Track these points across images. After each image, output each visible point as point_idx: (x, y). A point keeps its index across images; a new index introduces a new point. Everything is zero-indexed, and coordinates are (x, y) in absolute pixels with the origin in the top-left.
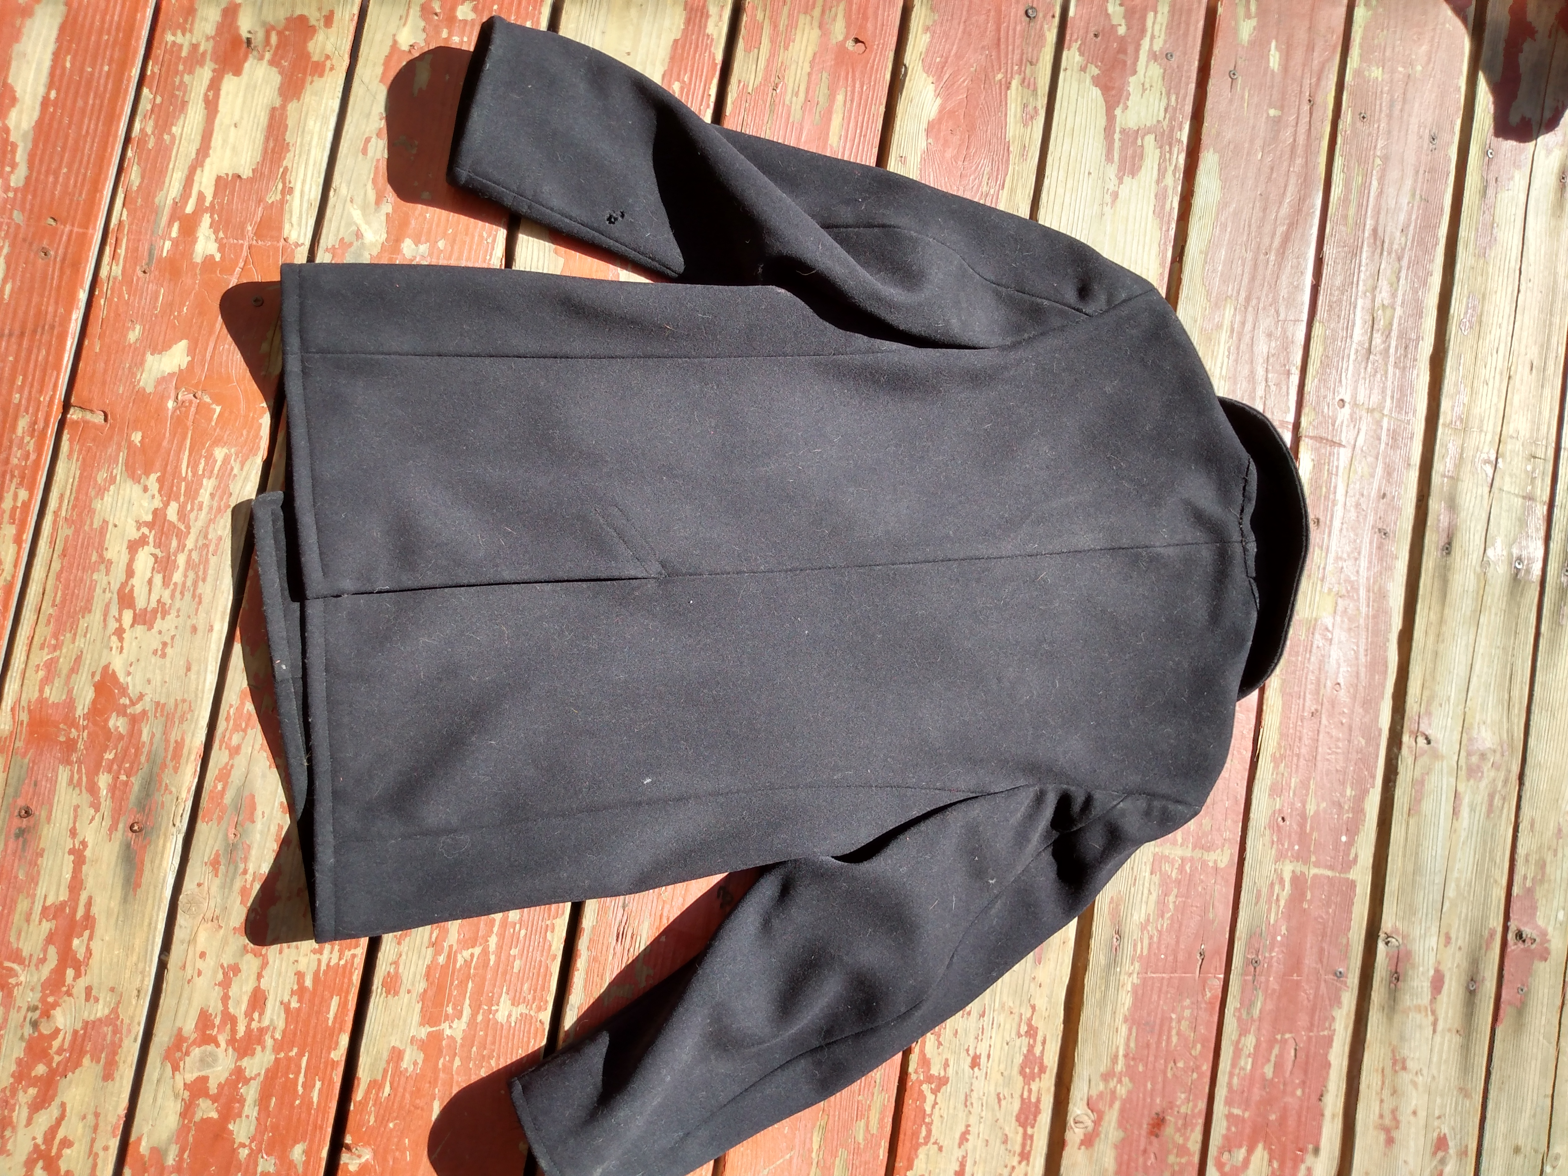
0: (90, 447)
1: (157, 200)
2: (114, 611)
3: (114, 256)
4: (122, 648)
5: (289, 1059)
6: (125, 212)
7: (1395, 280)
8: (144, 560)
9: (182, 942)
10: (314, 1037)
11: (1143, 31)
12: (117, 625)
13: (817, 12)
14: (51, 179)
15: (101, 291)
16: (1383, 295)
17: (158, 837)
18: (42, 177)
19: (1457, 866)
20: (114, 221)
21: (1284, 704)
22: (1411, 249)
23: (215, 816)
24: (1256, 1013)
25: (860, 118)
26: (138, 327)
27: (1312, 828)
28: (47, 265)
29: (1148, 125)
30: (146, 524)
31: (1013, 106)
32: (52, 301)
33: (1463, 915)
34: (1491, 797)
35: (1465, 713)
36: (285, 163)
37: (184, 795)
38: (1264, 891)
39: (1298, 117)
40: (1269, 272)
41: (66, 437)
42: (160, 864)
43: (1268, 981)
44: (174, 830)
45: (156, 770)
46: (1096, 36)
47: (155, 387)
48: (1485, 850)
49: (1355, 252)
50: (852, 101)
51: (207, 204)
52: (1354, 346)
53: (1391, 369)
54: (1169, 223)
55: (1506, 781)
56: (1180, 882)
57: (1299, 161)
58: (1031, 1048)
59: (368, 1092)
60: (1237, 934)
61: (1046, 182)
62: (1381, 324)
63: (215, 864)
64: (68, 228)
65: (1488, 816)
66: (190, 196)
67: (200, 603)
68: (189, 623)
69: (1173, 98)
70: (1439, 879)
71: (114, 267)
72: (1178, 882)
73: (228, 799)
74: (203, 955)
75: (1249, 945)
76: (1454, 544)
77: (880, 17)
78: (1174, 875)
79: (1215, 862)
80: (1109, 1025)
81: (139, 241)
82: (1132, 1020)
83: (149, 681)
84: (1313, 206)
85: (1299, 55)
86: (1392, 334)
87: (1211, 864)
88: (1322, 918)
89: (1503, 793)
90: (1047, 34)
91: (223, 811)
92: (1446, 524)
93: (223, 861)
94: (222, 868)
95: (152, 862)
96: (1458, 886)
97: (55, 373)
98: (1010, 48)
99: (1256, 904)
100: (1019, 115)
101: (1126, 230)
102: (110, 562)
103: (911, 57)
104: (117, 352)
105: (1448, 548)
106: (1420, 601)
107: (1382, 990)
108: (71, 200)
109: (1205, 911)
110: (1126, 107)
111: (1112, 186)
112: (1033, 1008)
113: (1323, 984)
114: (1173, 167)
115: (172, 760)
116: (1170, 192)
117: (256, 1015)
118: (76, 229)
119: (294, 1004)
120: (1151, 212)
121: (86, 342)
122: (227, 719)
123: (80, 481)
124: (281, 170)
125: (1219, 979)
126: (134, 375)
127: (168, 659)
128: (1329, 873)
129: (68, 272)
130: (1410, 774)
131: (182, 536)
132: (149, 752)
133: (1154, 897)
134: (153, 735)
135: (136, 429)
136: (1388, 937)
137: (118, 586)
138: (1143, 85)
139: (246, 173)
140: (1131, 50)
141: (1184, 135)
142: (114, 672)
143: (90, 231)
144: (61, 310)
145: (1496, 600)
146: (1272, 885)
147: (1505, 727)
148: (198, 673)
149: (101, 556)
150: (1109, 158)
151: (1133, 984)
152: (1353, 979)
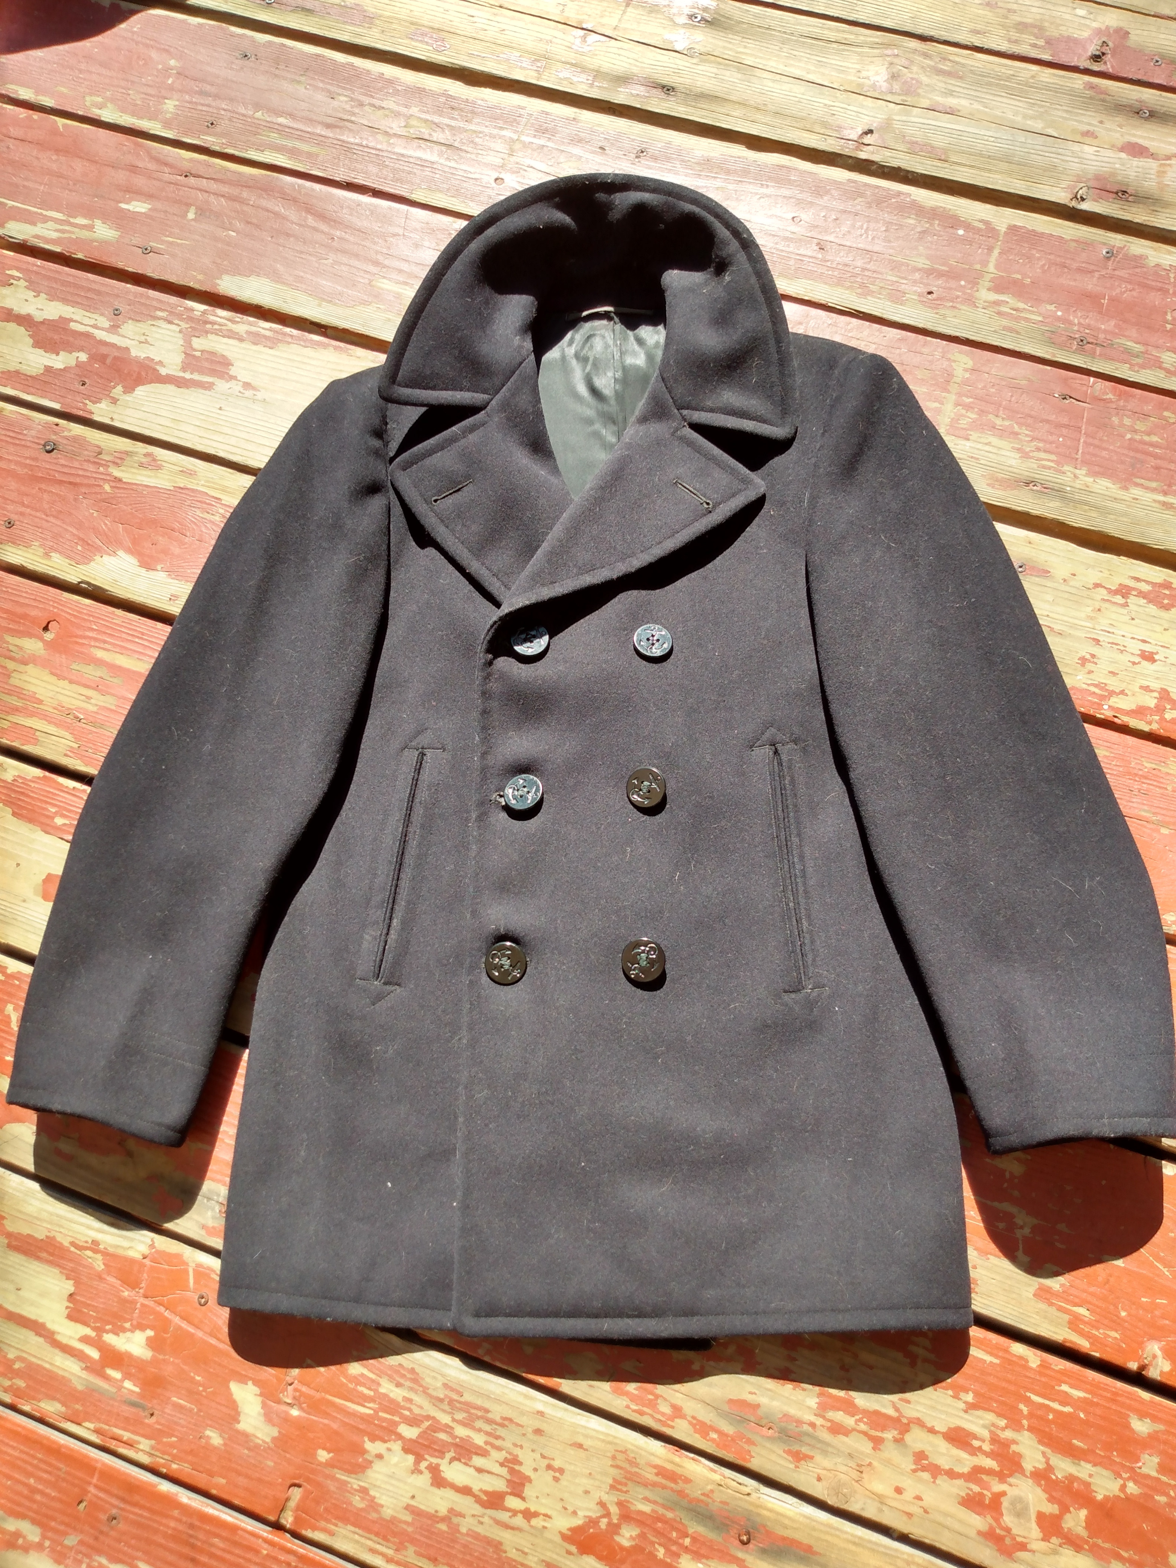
0: (326, 1509)
1: (80, 1387)
2: (504, 1516)
3: (129, 1444)
4: (546, 1515)
5: (1031, 1415)
6: (87, 1424)
7: (381, 112)
8: (456, 1473)
9: (881, 1511)
10: (1009, 1382)
11: (87, 336)
12: (520, 1516)
13: (11, 665)
14: (38, 1497)
15: (164, 1466)
16: (396, 126)
17: (759, 1515)
18: (35, 1506)
19: (1010, 116)
20: (94, 1438)
21: (806, 278)
22: (353, 92)
23: (746, 1447)
24: (1138, 348)
25: (124, 636)
26: (208, 1433)
27: (943, 265)
28: (126, 1519)
29: (181, 342)
30: (417, 1462)
31: (139, 478)
32: (164, 1521)
33: (1065, 115)
34: (940, 72)
35: (846, 91)
36: (66, 1244)
37: (717, 1477)
38: (1005, 322)
39: (201, 190)
40: (351, 239)
41: (309, 1534)
42: (790, 1518)
43: (1105, 331)
44: (754, 1495)
45: (684, 1503)
46: (83, 385)
47: (274, 1425)
48: (998, 85)
49: (347, 148)
50: (105, 642)
51: (93, 1334)
52: (442, 161)
53: (472, 127)
54: (285, 334)
55: (926, 55)
56: (982, 411)
57: (245, 194)
58: (1141, 594)
59: (1081, 1333)
60: (1047, 357)
61: (221, 454)
62: (425, 132)
63: (798, 1457)
64: (92, 1489)
65: (961, 78)
66: (82, 1352)
67: (510, 1420)
68: (531, 1436)
69: (160, 314)
70: (1021, 137)
71: (141, 1447)
72: (982, 412)
73: (729, 1429)
74: (899, 1490)
75: (1061, 346)
76: (664, 83)
77: (27, 601)
78: (974, 416)
79: (966, 370)
80: (1128, 506)
81: (118, 1415)
82: (1126, 480)
83: (587, 1492)
84: (293, 185)
85: (140, 181)
86: (436, 121)
87: (967, 375)
88: (1044, 265)
89: (938, 59)
90: (73, 433)
91: (741, 1436)
92: (642, 88)
93: (795, 1448)
94: (805, 1450)
95: (786, 1527)
96: (1031, 118)
97: (240, 1532)
98: (81, 472)
99: (1018, 333)
100: (149, 473)
101: (284, 379)
102: (451, 1511)
103: (72, 576)
104: (230, 1460)
105: (668, 89)
106: (718, 124)
107: (1134, 210)
108: (64, 1480)
109: (1017, 388)
110: (160, 363)
111: (236, 387)
112: (1097, 585)
113: (1117, 273)
114: (229, 323)
115: (676, 1483)
116: (253, 329)
117: (976, 1444)
118: (95, 1481)
119: (969, 1397)
120: (271, 351)
121: (214, 1492)
122: (641, 1413)
123: (359, 1527)
124: (72, 1249)
125: (1094, 383)
126: (257, 1446)
127: (566, 1467)
128: (996, 252)
129: (137, 1498)
130: (901, 155)
131: (437, 1426)
132: (664, 1506)
133: (995, 441)
134: (646, 1499)
135: (314, 1455)
136: (1076, 197)
137: (477, 1506)
138: (141, 342)
139: (69, 1287)
140: (104, 350)
141: (199, 307)
142: (570, 1529)
143: (99, 1465)
144: (176, 1513)
145: (730, 46)
146: (999, 313)
147: (867, 50)
148: (586, 1436)
149: (443, 1519)
150: (208, 387)
151: (1087, 475)
152: (1117, 239)
